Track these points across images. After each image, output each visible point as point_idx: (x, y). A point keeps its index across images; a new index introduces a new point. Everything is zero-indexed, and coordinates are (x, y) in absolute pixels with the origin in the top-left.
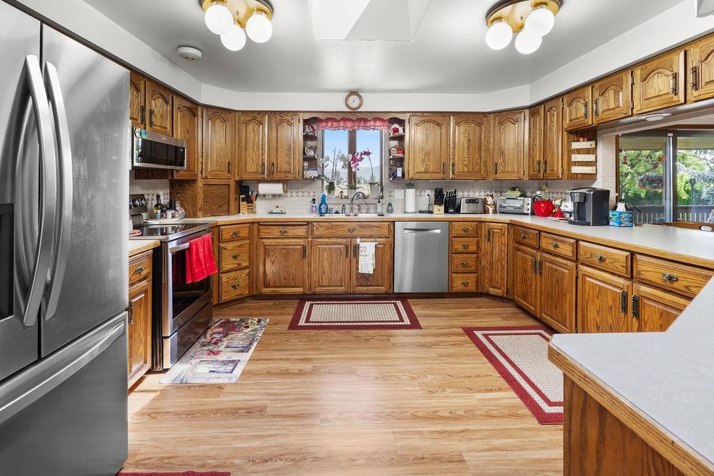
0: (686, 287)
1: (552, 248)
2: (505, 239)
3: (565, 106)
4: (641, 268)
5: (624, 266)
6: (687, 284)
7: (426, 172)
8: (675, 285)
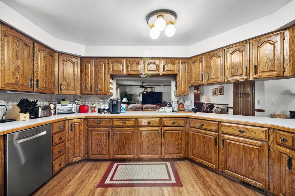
0: (178, 124)
1: (121, 125)
2: (82, 127)
3: (110, 63)
4: (164, 122)
5: (158, 123)
6: (178, 123)
7: (16, 83)
8: (175, 124)
